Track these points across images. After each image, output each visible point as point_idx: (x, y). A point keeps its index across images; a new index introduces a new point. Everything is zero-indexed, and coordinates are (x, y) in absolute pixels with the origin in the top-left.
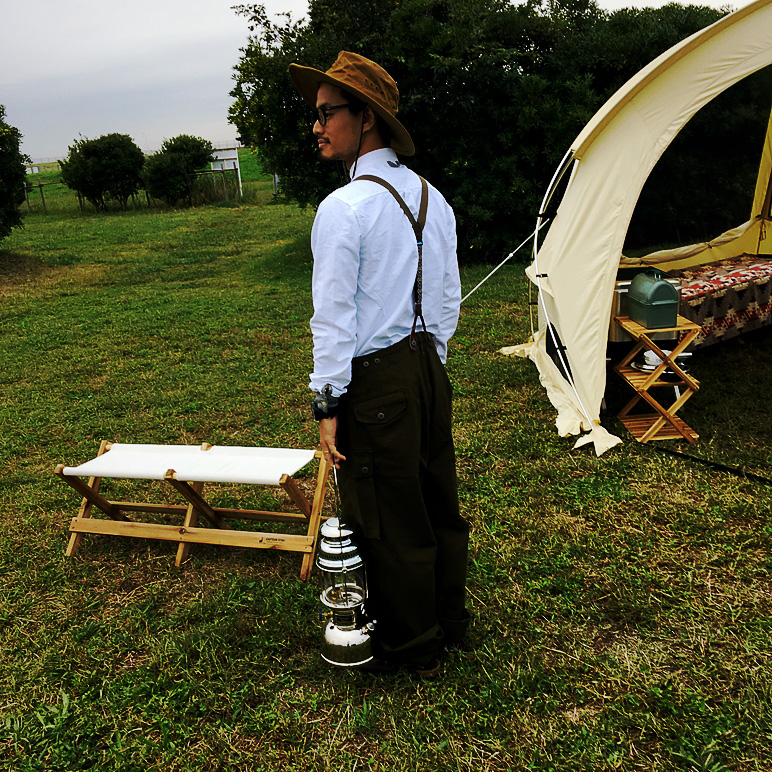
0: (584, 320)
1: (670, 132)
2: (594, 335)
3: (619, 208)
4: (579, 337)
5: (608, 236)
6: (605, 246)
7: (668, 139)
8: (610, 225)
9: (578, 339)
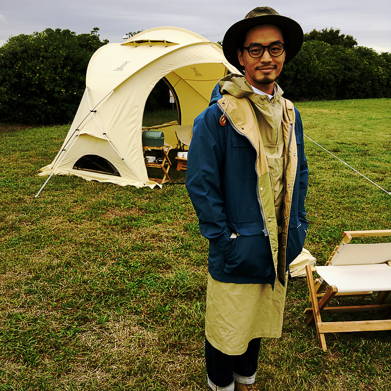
0: (130, 147)
1: (153, 84)
2: (136, 152)
3: (137, 108)
4: (129, 154)
5: (135, 118)
6: (134, 121)
7: (153, 86)
8: (134, 114)
9: (128, 155)
